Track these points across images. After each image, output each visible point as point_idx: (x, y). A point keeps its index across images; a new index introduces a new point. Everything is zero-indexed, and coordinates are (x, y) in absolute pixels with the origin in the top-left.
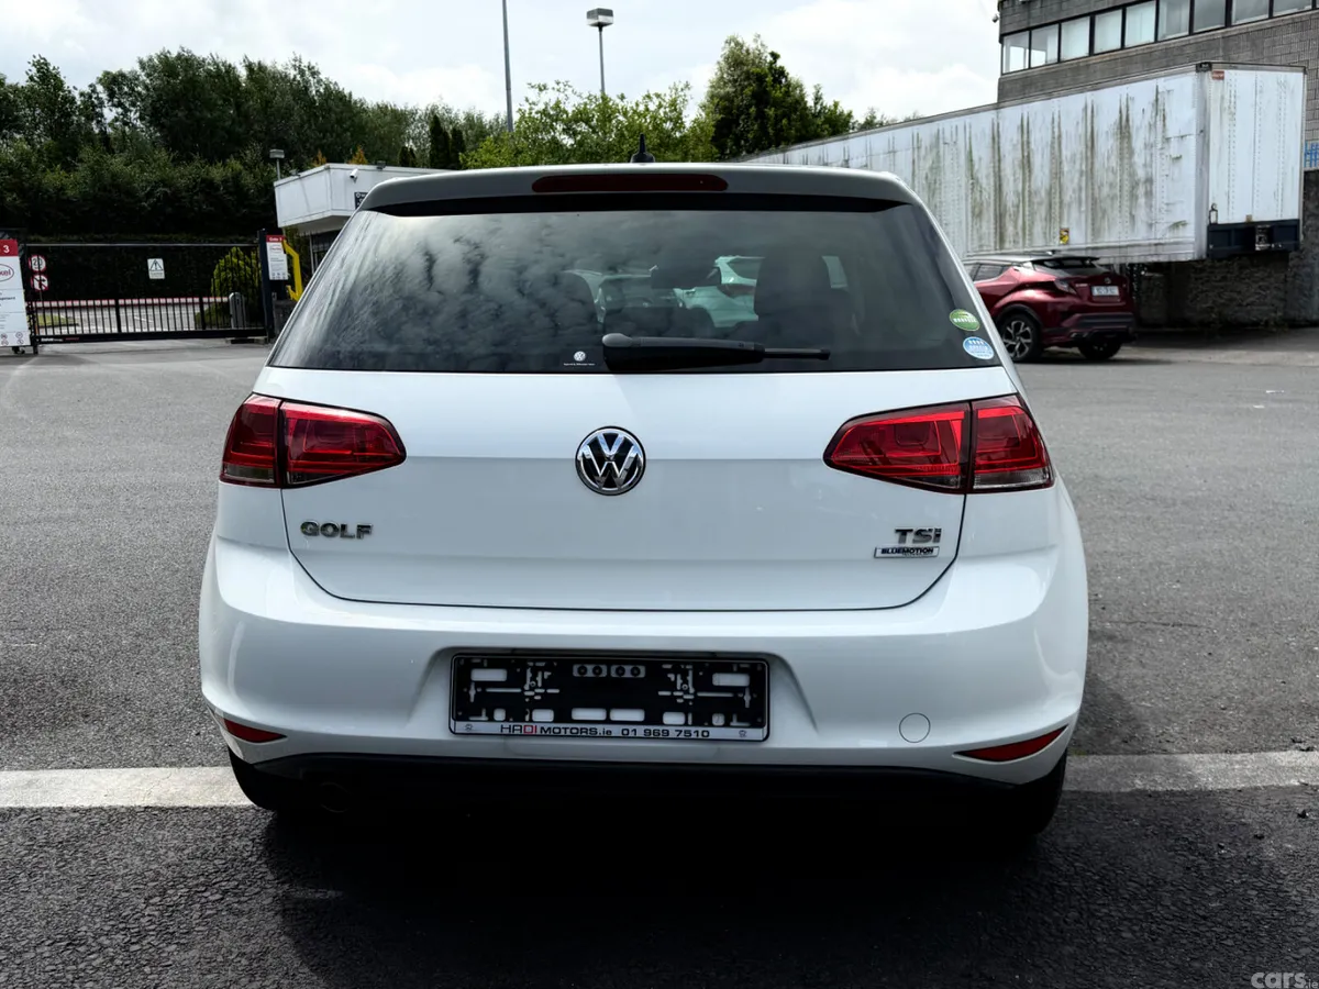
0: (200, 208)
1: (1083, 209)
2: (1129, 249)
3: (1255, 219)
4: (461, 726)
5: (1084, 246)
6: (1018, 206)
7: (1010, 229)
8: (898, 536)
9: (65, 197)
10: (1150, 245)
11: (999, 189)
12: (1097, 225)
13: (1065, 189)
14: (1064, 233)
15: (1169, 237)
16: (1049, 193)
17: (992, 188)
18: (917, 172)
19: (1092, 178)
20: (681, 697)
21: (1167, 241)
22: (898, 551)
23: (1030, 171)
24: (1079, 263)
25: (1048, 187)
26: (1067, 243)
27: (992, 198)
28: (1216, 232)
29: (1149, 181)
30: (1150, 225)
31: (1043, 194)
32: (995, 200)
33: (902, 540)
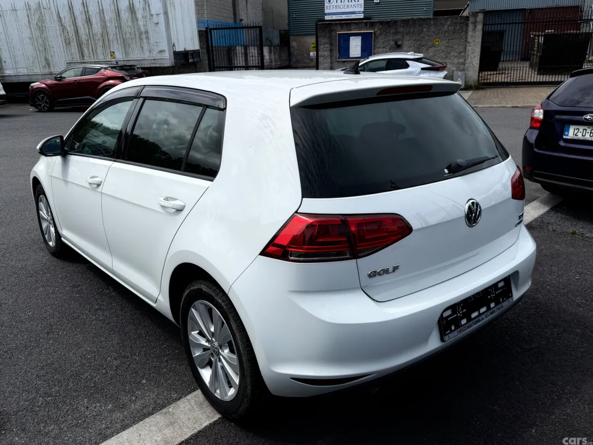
1: (119, 43)
2: (143, 61)
3: (187, 50)
5: (122, 59)
6: (88, 41)
7: (86, 50)
10: (151, 60)
11: (77, 32)
12: (127, 50)
13: (109, 34)
14: (112, 54)
15: (159, 56)
16: (102, 35)
17: (73, 32)
18: (31, 21)
19: (121, 30)
20: (493, 296)
21: (158, 58)
23: (91, 25)
25: (101, 33)
26: (114, 58)
27: (74, 36)
28: (177, 54)
29: (147, 32)
30: (150, 51)
31: (99, 35)
32: (76, 37)
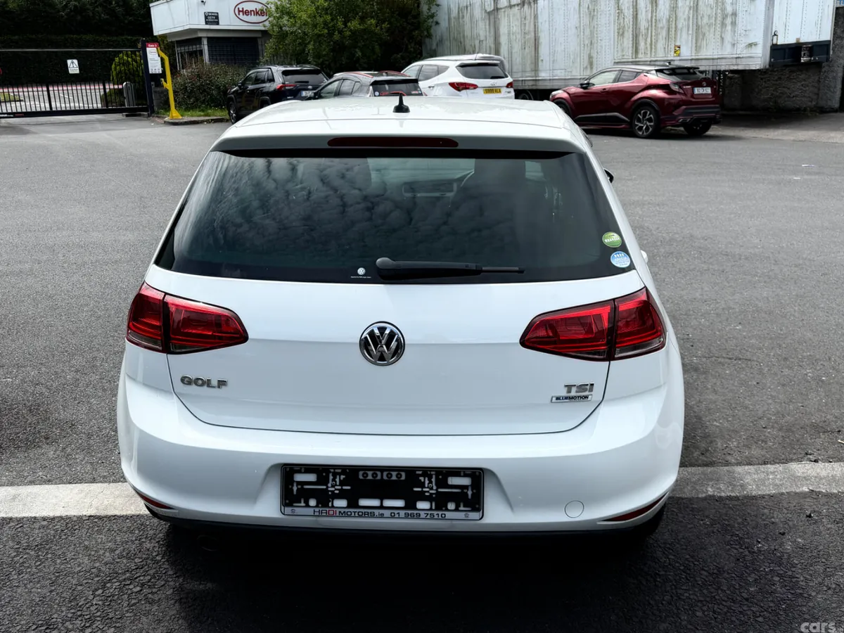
0: (100, 16)
1: (690, 32)
2: (719, 60)
3: (802, 41)
4: (288, 510)
5: (690, 58)
6: (648, 29)
7: (642, 45)
8: (566, 388)
9: (8, 9)
10: (732, 58)
11: (635, 17)
12: (698, 44)
13: (678, 18)
14: (677, 49)
15: (745, 53)
16: (669, 21)
17: (631, 17)
18: (582, 4)
19: (697, 12)
20: (428, 492)
21: (744, 55)
22: (566, 398)
23: (656, 6)
24: (686, 71)
25: (668, 17)
26: (679, 55)
27: (631, 23)
28: (776, 50)
29: (734, 14)
30: (734, 45)
31: (664, 21)
32: (633, 25)
33: (569, 391)
